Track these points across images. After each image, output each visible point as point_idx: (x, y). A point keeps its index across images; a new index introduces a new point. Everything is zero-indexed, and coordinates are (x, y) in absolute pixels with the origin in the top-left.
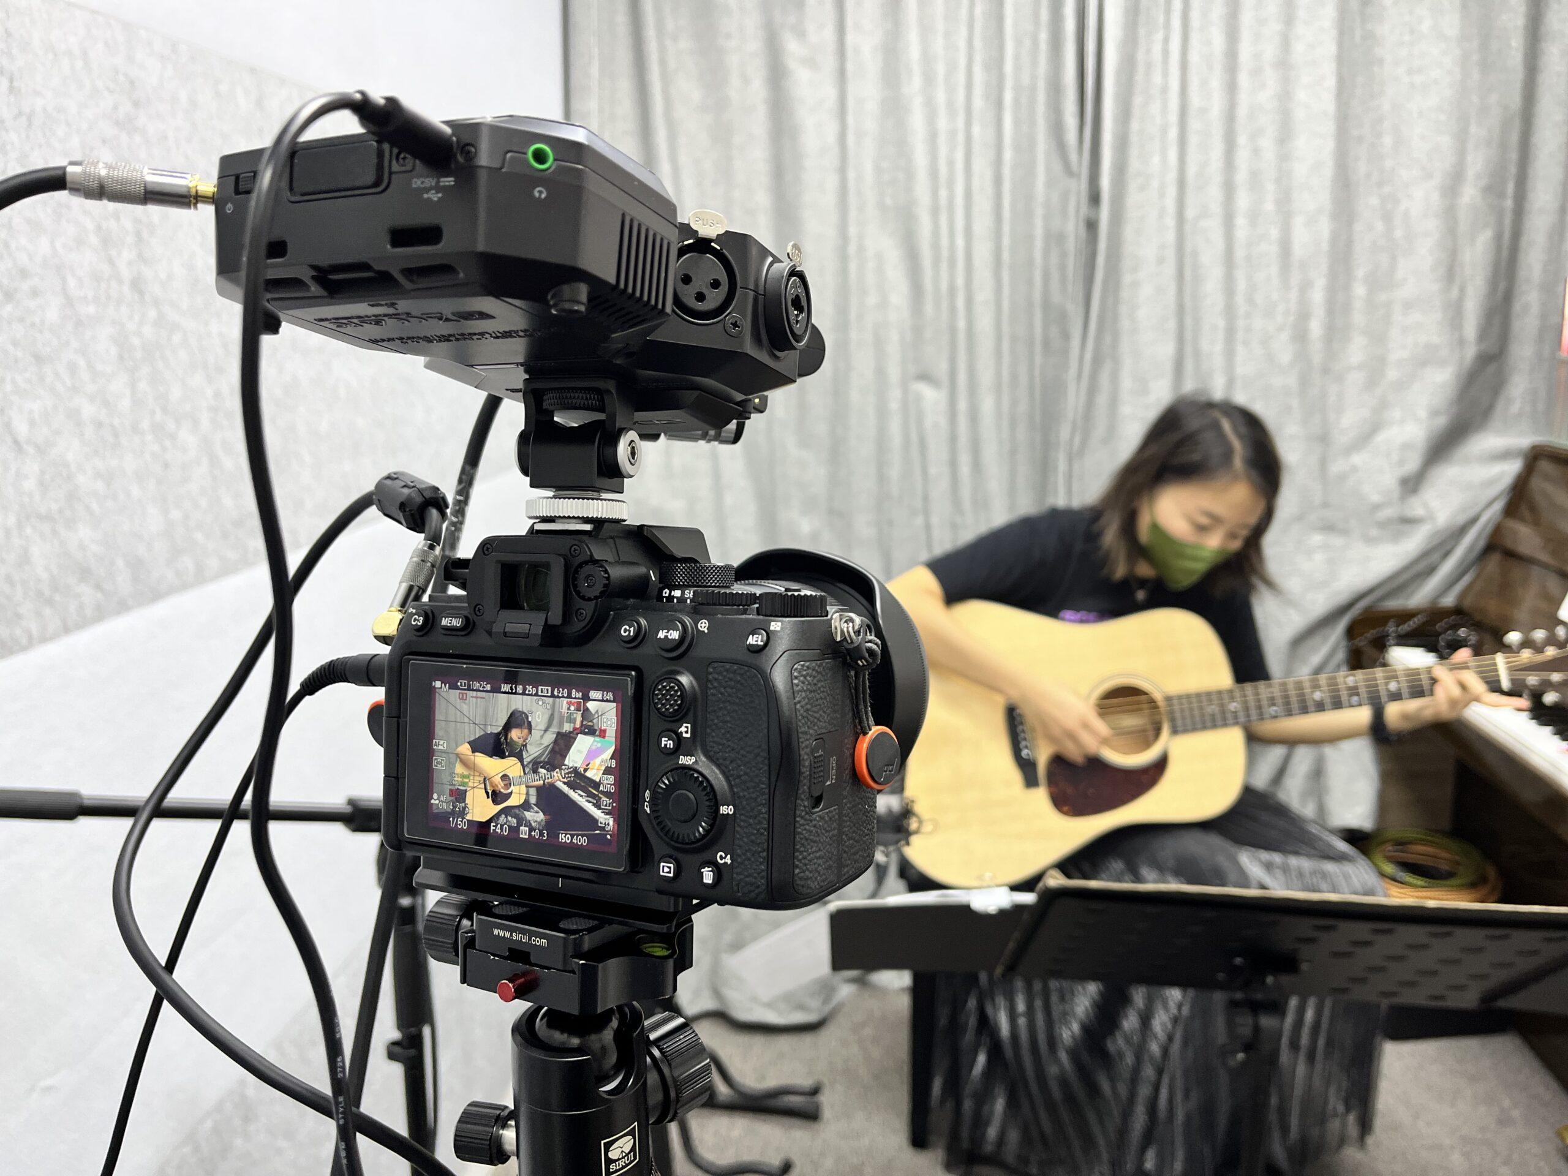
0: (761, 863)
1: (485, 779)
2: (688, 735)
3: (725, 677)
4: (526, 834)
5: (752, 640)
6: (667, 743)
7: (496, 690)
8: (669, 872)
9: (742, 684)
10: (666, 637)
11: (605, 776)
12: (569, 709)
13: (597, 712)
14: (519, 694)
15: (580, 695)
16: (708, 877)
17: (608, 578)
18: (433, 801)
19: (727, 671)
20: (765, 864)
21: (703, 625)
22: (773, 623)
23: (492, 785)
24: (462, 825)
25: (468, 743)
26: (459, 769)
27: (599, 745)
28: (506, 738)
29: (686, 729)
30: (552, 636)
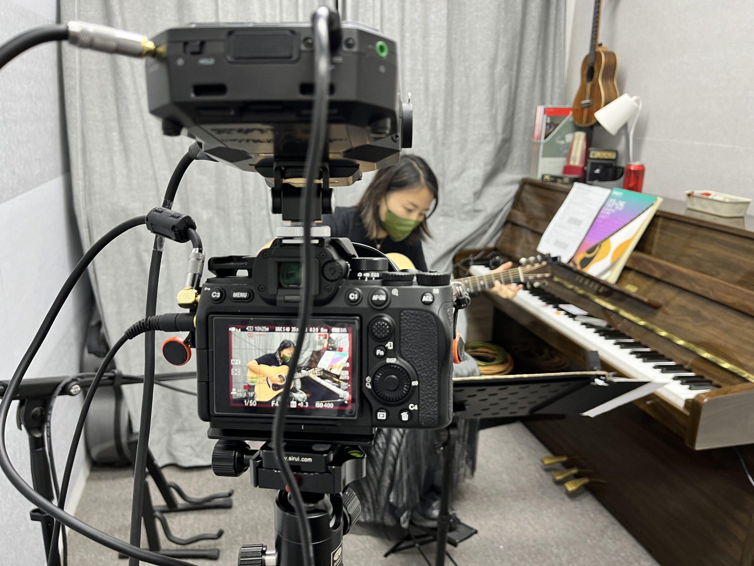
0: (435, 407)
1: (267, 378)
2: (392, 348)
3: (410, 317)
5: (425, 299)
6: (380, 352)
7: (272, 330)
8: (383, 417)
9: (421, 321)
10: (378, 299)
11: (343, 371)
12: (319, 338)
13: (337, 339)
14: (287, 332)
15: (326, 330)
16: (405, 416)
17: (340, 268)
18: (232, 393)
19: (412, 314)
20: (437, 408)
21: (395, 292)
22: (434, 290)
23: (271, 381)
24: (253, 404)
25: (256, 360)
26: (250, 374)
27: (339, 356)
28: (280, 355)
29: (390, 345)
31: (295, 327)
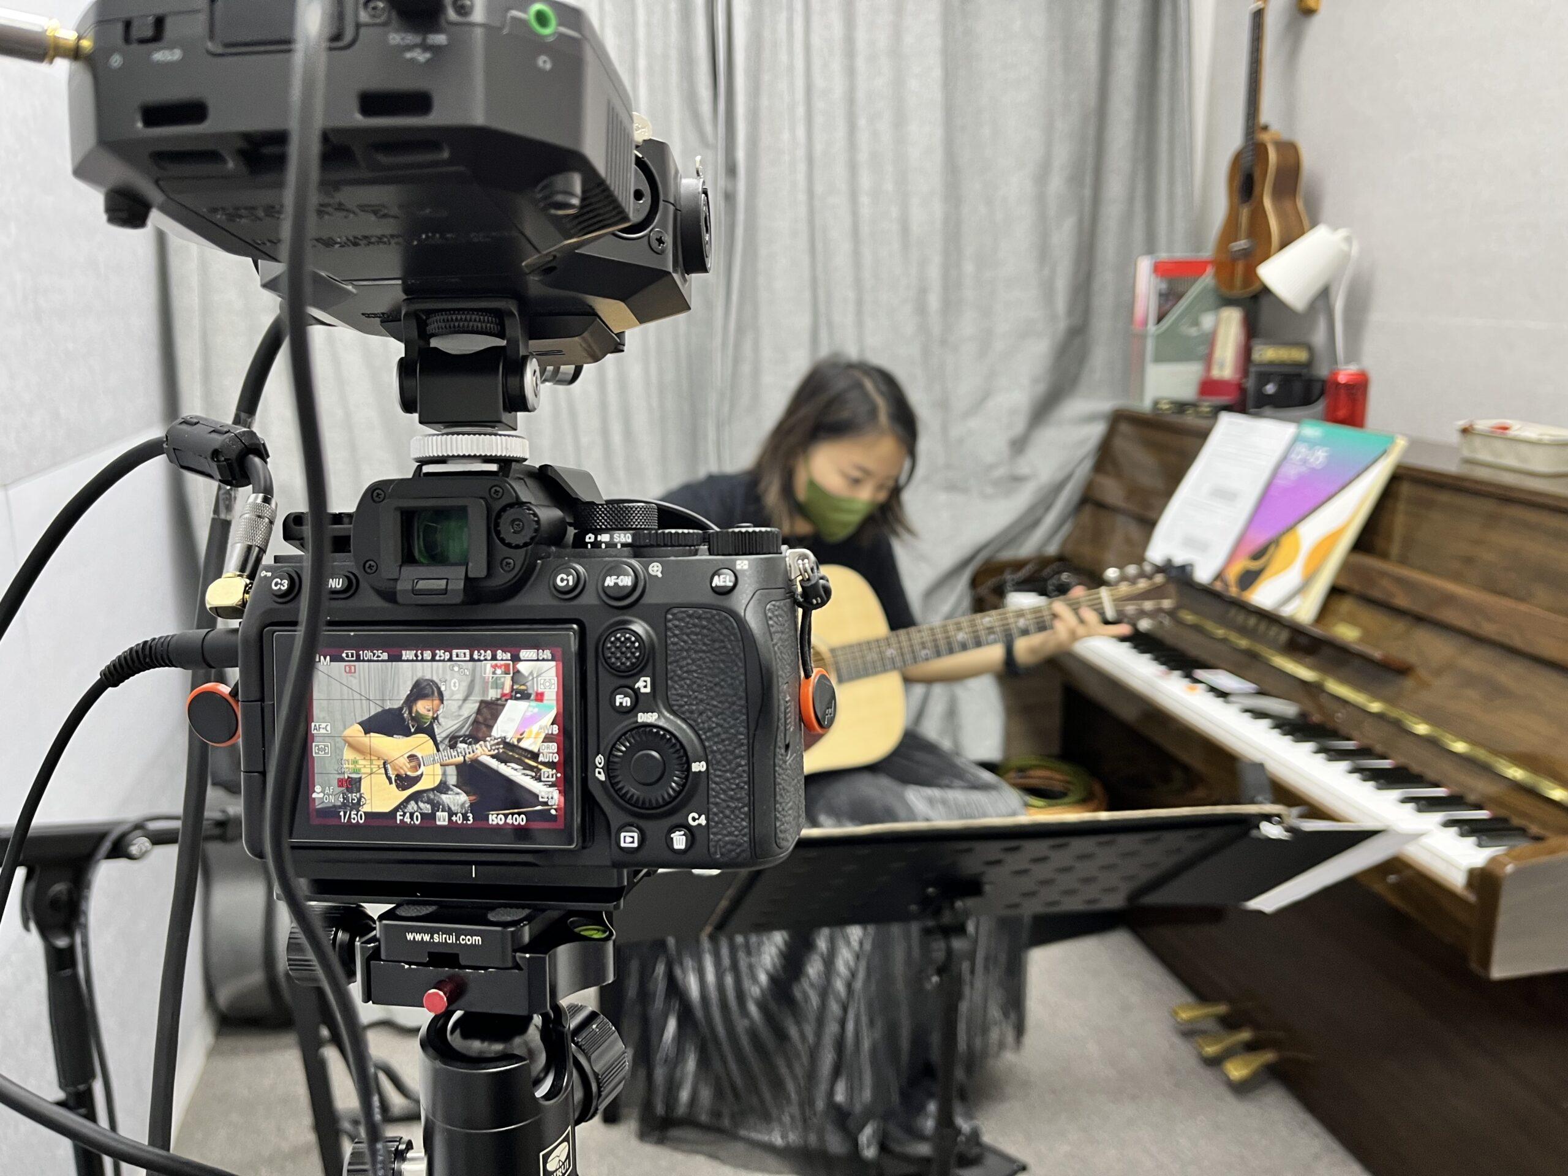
0: (743, 820)
1: (385, 764)
2: (648, 690)
3: (688, 623)
4: (444, 820)
5: (717, 581)
6: (623, 700)
7: (396, 658)
8: (633, 842)
9: (709, 629)
10: (616, 584)
11: (546, 744)
12: (494, 673)
13: (531, 673)
14: (427, 661)
15: (509, 656)
16: (679, 841)
17: (538, 522)
18: (314, 795)
19: (690, 616)
20: (747, 820)
21: (656, 569)
22: (738, 562)
23: (394, 769)
24: (357, 818)
25: (360, 724)
26: (348, 754)
27: (536, 710)
28: (410, 713)
29: (645, 684)
30: (474, 591)
31: (442, 651)
